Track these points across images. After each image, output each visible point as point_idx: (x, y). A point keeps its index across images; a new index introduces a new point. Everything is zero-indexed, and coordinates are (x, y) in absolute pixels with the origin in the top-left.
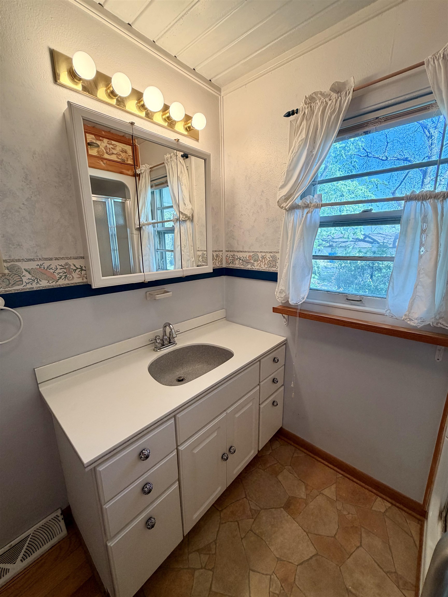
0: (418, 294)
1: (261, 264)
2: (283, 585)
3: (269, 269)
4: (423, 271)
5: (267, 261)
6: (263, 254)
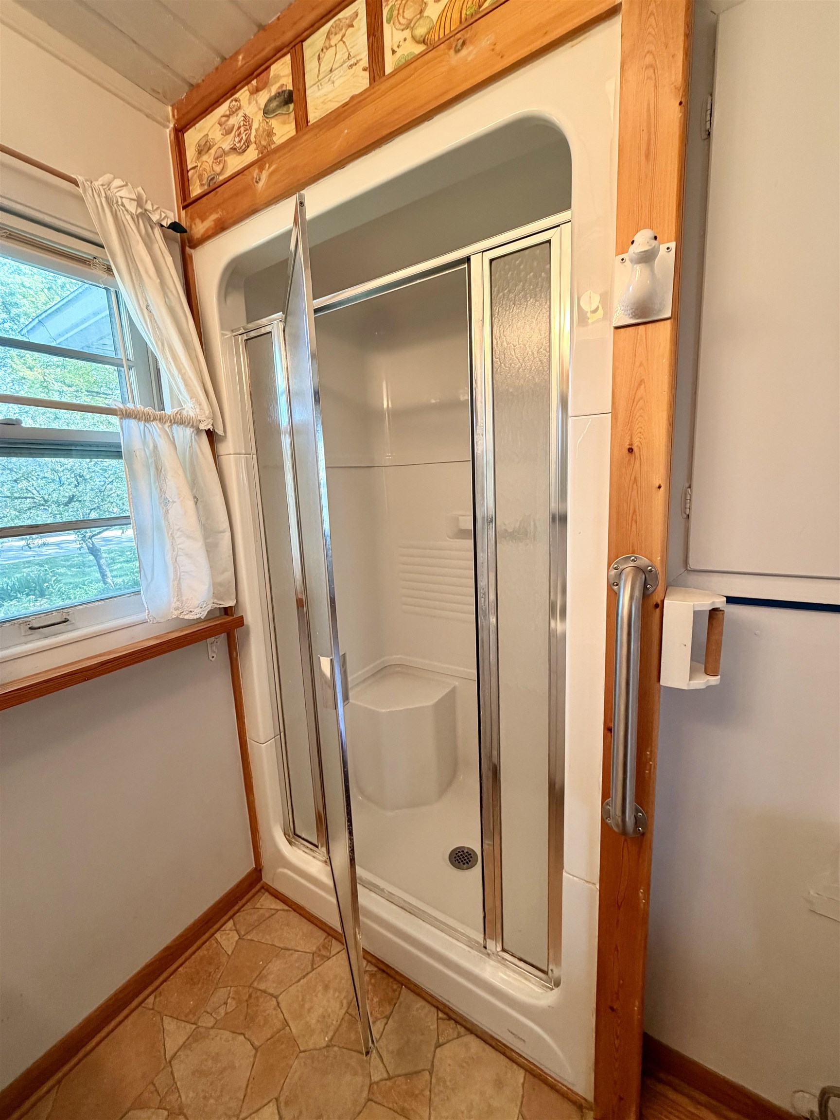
0: (182, 569)
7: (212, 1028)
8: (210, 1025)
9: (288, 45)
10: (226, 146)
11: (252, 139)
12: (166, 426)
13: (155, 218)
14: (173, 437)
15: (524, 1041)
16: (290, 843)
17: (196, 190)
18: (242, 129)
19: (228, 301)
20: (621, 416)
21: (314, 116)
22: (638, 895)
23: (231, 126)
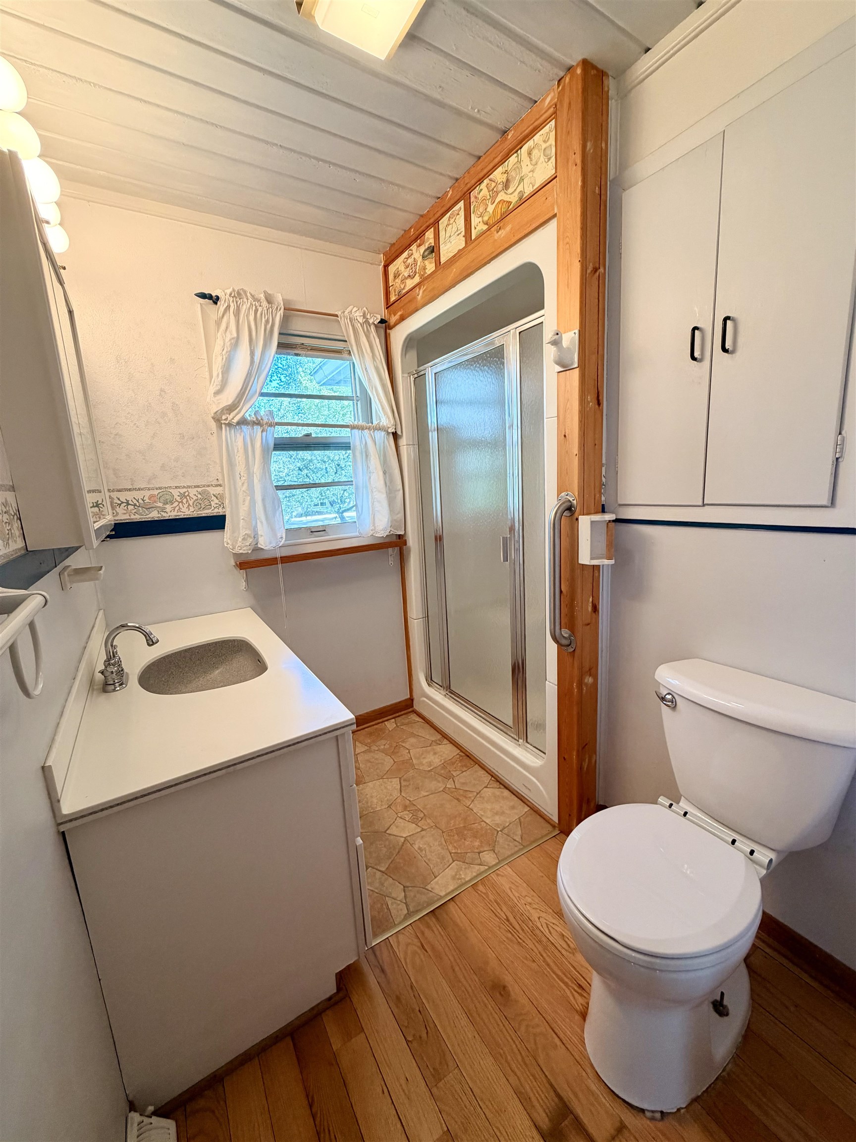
0: (376, 509)
1: (181, 506)
2: (408, 810)
3: (198, 513)
4: (375, 490)
5: (192, 501)
6: (182, 491)
7: (377, 750)
8: (377, 749)
9: (432, 224)
10: (406, 274)
11: (417, 271)
12: (372, 432)
13: (371, 321)
14: (375, 438)
15: (530, 790)
16: (429, 685)
17: (393, 298)
18: (413, 265)
19: (407, 356)
20: (561, 417)
21: (443, 260)
22: (573, 686)
23: (408, 264)
